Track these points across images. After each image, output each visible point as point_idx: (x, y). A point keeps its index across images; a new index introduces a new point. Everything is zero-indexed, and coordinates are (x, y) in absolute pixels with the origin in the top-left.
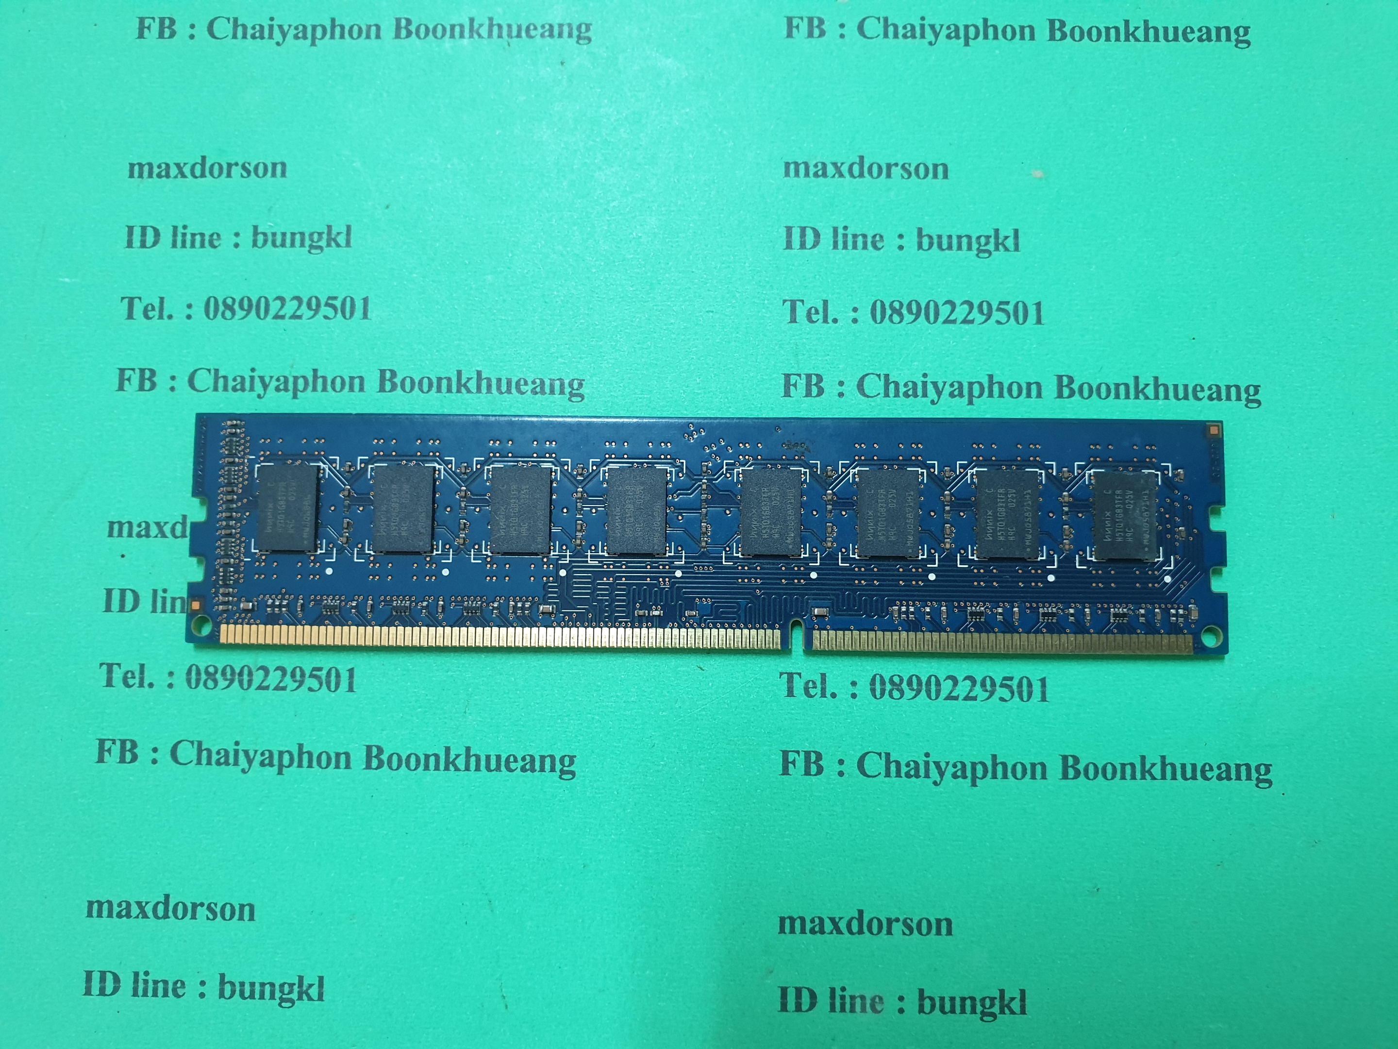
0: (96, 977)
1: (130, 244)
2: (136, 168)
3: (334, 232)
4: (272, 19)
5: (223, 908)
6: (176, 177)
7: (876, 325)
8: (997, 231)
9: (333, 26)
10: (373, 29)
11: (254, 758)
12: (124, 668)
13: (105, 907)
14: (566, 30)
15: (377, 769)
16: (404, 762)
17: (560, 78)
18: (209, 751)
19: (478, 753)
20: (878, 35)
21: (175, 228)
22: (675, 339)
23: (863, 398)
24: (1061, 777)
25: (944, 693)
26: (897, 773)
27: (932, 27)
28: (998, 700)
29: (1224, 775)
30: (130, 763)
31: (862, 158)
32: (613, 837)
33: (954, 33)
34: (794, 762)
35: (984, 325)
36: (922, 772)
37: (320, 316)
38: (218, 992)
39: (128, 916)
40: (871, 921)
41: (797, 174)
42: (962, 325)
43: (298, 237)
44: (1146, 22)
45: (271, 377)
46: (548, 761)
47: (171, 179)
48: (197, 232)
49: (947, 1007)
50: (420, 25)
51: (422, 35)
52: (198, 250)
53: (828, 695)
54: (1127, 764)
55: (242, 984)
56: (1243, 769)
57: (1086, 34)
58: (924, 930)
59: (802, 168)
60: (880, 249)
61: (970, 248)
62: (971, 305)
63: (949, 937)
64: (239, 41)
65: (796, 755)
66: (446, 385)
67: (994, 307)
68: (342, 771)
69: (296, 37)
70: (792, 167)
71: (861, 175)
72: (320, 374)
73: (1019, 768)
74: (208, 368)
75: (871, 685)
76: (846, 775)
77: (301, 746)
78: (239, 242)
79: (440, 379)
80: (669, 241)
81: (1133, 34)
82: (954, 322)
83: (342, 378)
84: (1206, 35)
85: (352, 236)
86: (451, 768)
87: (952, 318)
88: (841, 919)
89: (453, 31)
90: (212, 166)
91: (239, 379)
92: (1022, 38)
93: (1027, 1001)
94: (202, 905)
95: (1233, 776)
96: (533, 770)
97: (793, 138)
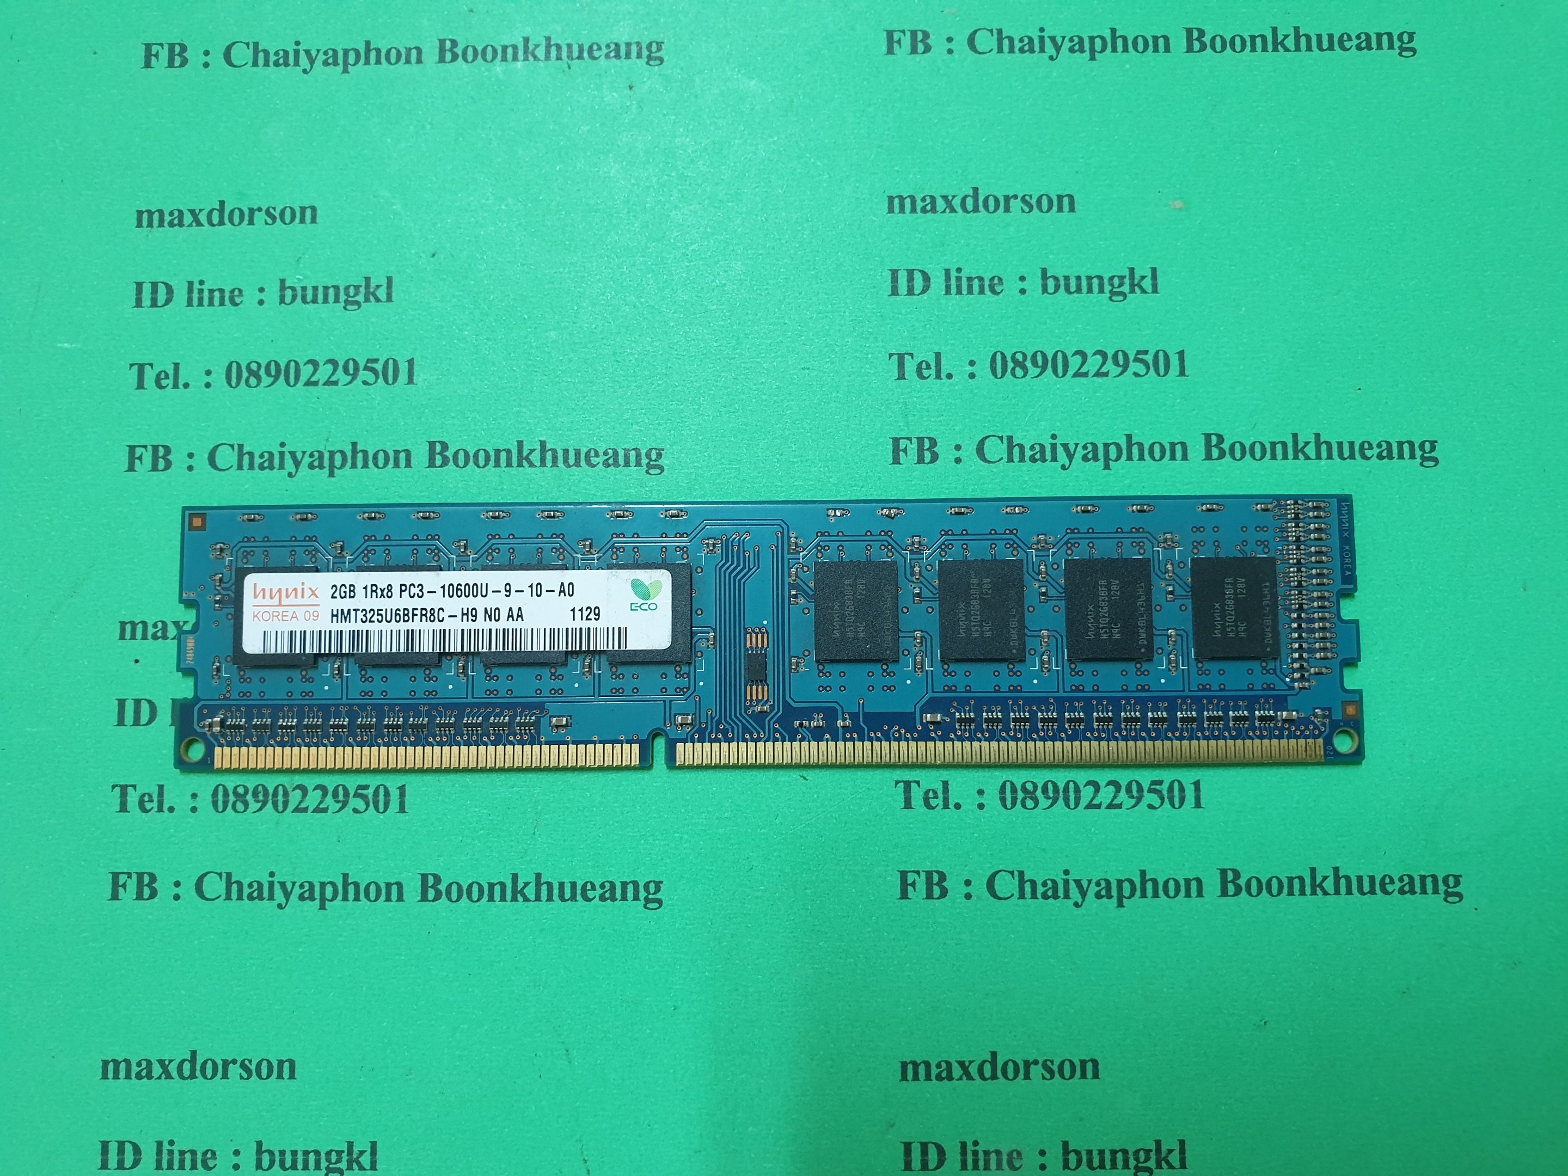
0: (113, 1148)
1: (139, 303)
2: (145, 216)
3: (373, 285)
4: (297, 43)
5: (259, 1065)
6: (190, 225)
7: (997, 380)
8: (1132, 270)
9: (368, 50)
10: (414, 53)
11: (291, 891)
12: (140, 791)
13: (123, 1066)
14: (634, 49)
15: (433, 901)
16: (465, 892)
17: (628, 104)
18: (240, 884)
19: (550, 880)
20: (992, 50)
21: (191, 284)
22: (766, 400)
23: (983, 463)
24: (1219, 894)
25: (1084, 802)
26: (1032, 894)
27: (1053, 39)
28: (1146, 807)
29: (1407, 888)
30: (148, 899)
31: (976, 190)
32: (707, 974)
33: (1078, 46)
34: (913, 884)
35: (1120, 378)
36: (1061, 892)
37: (358, 381)
38: (255, 1163)
39: (149, 1076)
40: (1005, 1064)
41: (902, 210)
42: (1095, 378)
43: (331, 291)
44: (1297, 29)
45: (304, 453)
46: (630, 888)
47: (184, 228)
48: (215, 288)
49: (1096, 1162)
50: (468, 46)
51: (470, 58)
52: (217, 308)
53: (951, 806)
54: (1296, 878)
55: (282, 1153)
56: (1429, 880)
57: (1228, 45)
58: (1067, 1073)
59: (908, 203)
60: (999, 293)
61: (1101, 291)
62: (1104, 355)
63: (1096, 1081)
64: (260, 69)
65: (916, 876)
66: (505, 457)
67: (1131, 357)
68: (394, 903)
69: (326, 63)
70: (896, 201)
71: (976, 209)
72: (359, 448)
73: (1171, 884)
74: (231, 443)
75: (1000, 793)
76: (974, 898)
77: (345, 876)
78: (264, 298)
79: (498, 452)
80: (757, 290)
81: (1282, 43)
82: (1086, 375)
83: (385, 452)
84: (1365, 43)
85: (394, 289)
86: (520, 898)
87: (1083, 370)
88: (971, 1062)
89: (505, 53)
90: (232, 212)
91: (266, 455)
92: (1156, 50)
93: (1188, 1154)
94: (234, 1062)
95: (1418, 889)
96: (613, 899)
97: (897, 168)
